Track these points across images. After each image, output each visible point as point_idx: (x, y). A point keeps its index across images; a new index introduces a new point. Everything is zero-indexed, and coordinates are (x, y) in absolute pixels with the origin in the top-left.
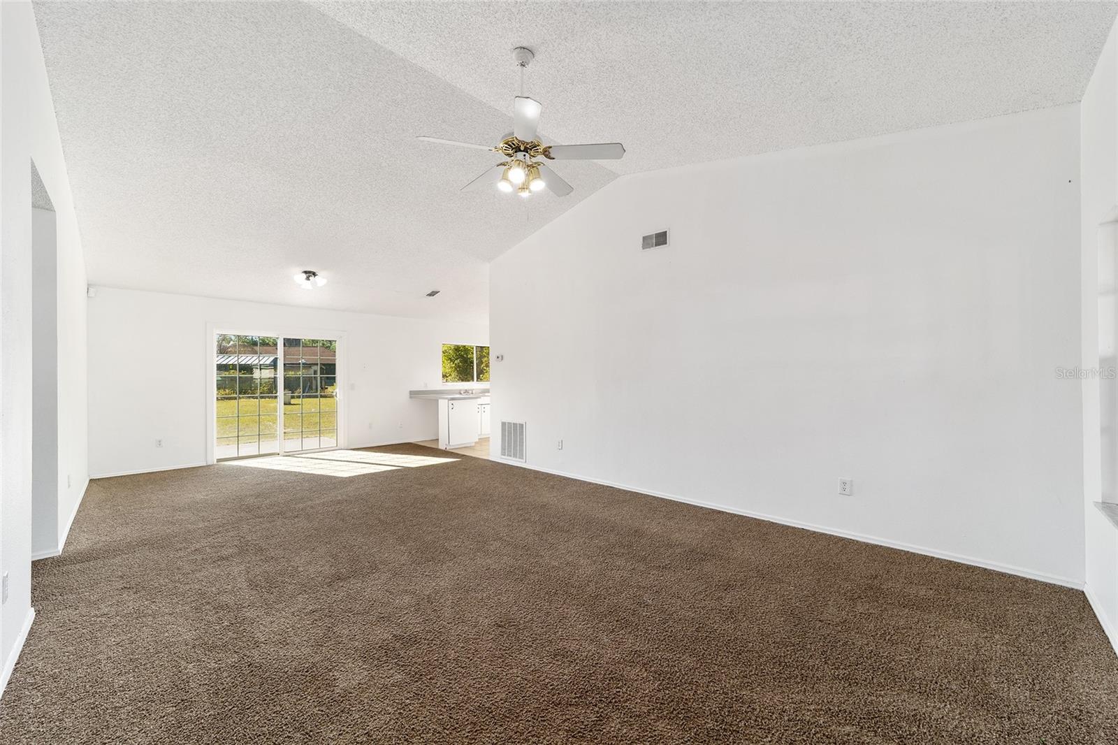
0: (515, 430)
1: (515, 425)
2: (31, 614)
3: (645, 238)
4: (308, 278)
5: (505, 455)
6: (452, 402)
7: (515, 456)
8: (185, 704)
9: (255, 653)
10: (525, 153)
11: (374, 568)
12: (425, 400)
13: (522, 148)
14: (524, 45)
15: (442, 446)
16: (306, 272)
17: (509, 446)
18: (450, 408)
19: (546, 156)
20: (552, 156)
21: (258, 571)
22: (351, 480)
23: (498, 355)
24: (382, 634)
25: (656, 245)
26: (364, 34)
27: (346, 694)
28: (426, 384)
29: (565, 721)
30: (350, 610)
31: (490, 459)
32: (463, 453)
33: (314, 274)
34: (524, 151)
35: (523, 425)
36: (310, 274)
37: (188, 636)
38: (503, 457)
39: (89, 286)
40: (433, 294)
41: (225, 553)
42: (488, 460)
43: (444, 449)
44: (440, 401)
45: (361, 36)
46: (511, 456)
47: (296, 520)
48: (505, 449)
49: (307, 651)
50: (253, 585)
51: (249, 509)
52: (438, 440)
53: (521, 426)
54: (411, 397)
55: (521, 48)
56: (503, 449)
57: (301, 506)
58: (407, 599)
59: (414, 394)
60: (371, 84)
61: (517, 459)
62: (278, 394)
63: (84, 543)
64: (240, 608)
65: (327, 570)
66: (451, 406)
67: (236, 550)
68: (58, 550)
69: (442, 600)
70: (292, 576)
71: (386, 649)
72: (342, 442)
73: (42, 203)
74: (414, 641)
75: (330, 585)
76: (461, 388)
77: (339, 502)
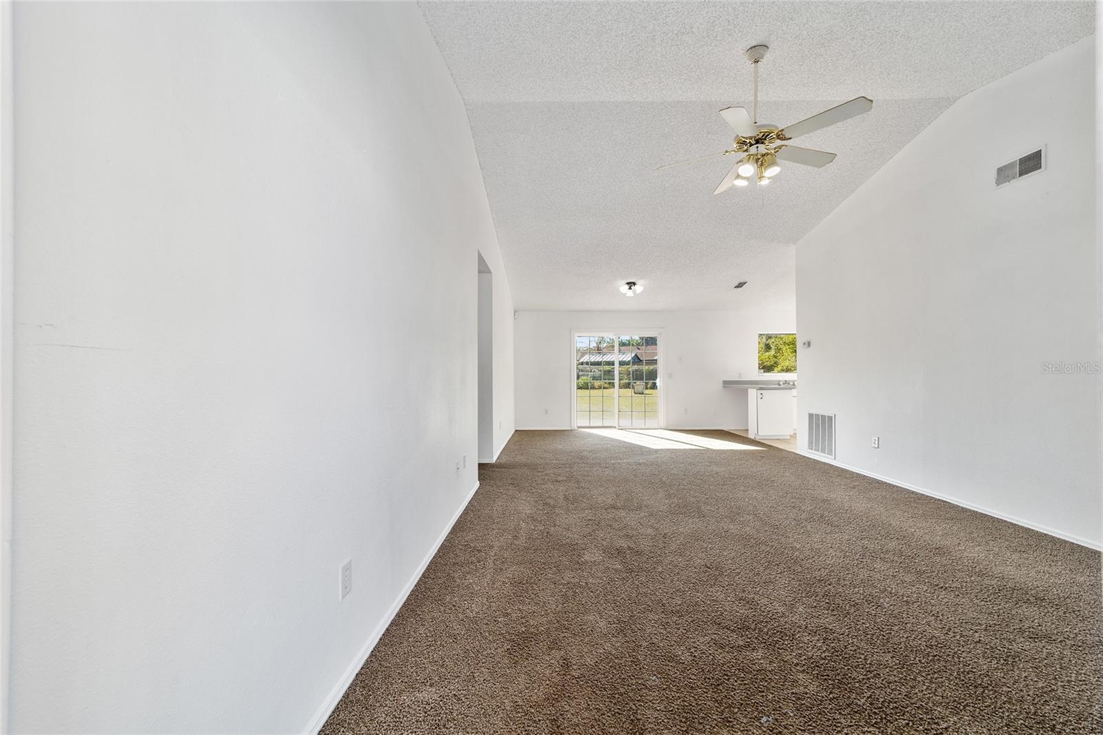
0: (823, 422)
1: (823, 417)
2: (477, 484)
3: (1000, 170)
4: (630, 288)
5: (812, 449)
6: (761, 391)
7: (823, 451)
8: (516, 537)
9: (552, 529)
10: (757, 145)
11: (640, 508)
12: (736, 388)
13: (753, 142)
14: (754, 45)
15: (751, 435)
16: (628, 284)
17: (817, 440)
18: (759, 399)
19: (781, 139)
20: (787, 136)
21: (572, 492)
22: (656, 451)
23: (804, 341)
24: (623, 543)
25: (1021, 175)
26: (630, 100)
27: (586, 562)
28: (740, 374)
29: (715, 634)
30: (611, 526)
31: (797, 452)
32: (770, 444)
33: (634, 284)
34: (756, 144)
35: (832, 417)
36: (631, 284)
37: (528, 512)
38: (810, 451)
39: (515, 311)
40: (740, 285)
41: (559, 478)
42: (793, 453)
43: (753, 438)
44: (749, 390)
45: (628, 103)
46: (818, 451)
47: (606, 469)
48: (812, 443)
49: (576, 536)
50: (566, 498)
51: (582, 458)
52: (748, 430)
53: (830, 418)
54: (724, 387)
55: (751, 48)
56: (810, 442)
57: (613, 462)
58: (649, 531)
59: (727, 384)
60: (643, 131)
61: (826, 455)
62: (615, 381)
63: (503, 460)
64: (554, 507)
65: (610, 501)
66: (760, 396)
67: (565, 478)
68: (494, 460)
69: (674, 539)
70: (588, 499)
71: (619, 551)
72: (662, 424)
73: (483, 269)
74: (639, 553)
75: (606, 509)
76: (781, 379)
77: (640, 464)
